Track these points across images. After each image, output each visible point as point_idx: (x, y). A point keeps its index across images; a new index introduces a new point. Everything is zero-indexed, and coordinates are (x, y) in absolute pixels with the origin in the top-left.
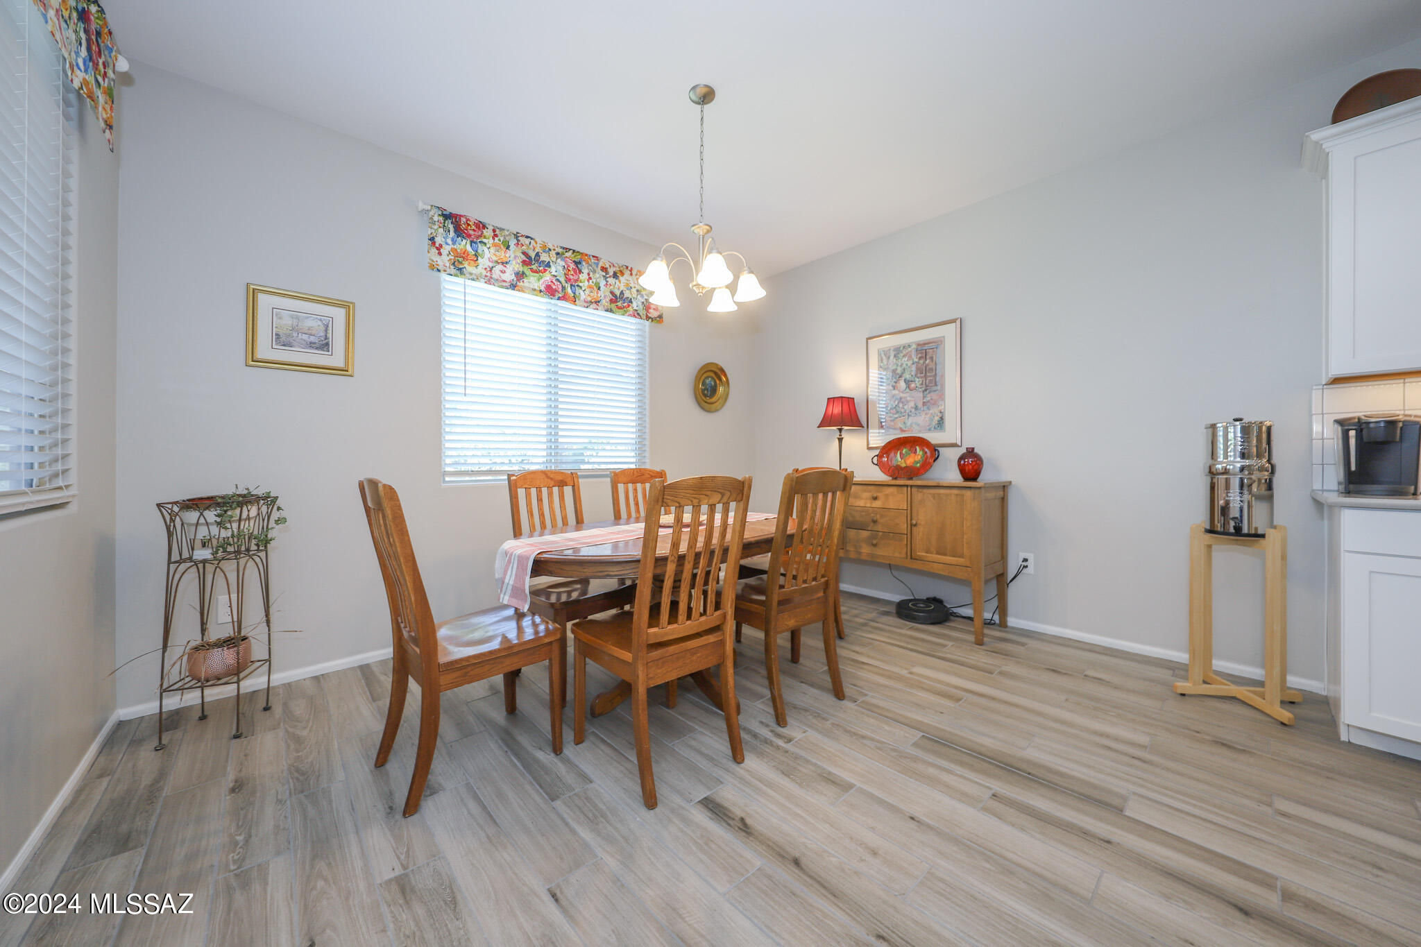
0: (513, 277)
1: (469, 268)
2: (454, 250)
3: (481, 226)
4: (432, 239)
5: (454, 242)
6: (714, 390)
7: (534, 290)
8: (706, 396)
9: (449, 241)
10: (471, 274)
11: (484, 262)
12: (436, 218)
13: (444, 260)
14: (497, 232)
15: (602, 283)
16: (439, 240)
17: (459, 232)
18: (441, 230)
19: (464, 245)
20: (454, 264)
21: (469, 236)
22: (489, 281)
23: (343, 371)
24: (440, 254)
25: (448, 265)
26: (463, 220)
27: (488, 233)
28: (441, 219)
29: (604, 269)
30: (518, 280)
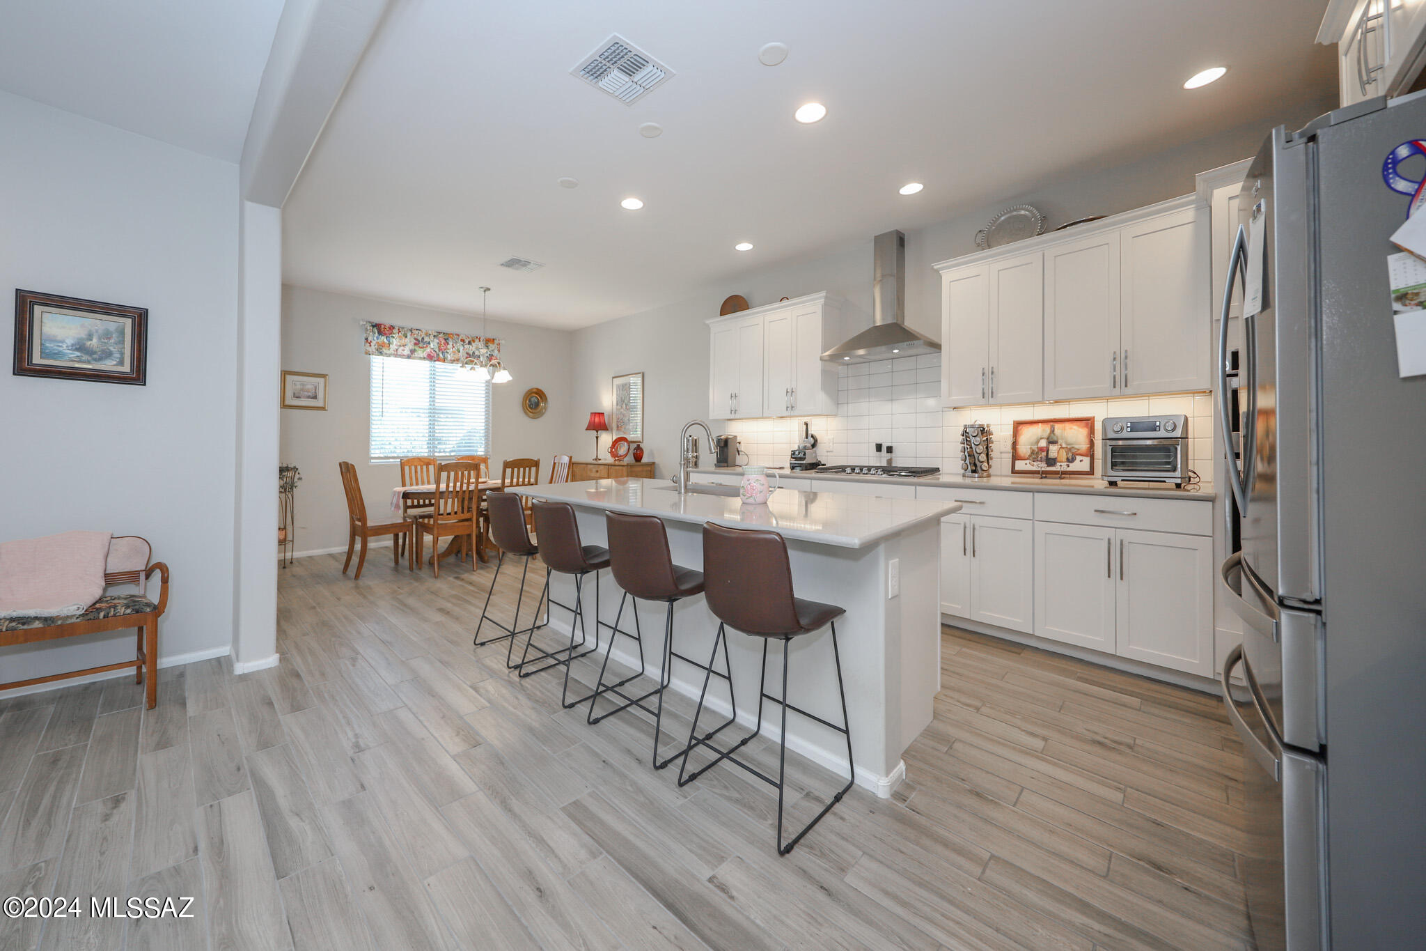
0: (409, 353)
1: (385, 351)
2: (377, 343)
3: (392, 328)
4: (367, 339)
5: (377, 338)
6: (537, 405)
7: (421, 358)
8: (531, 408)
9: (375, 338)
10: (386, 354)
11: (393, 347)
12: (368, 328)
13: (373, 349)
14: (401, 330)
15: (461, 349)
16: (370, 339)
17: (380, 333)
18: (371, 333)
19: (383, 339)
20: (377, 350)
21: (385, 334)
22: (396, 356)
23: (323, 409)
24: (370, 346)
25: (374, 350)
26: (383, 326)
27: (395, 331)
28: (371, 328)
29: (463, 341)
30: (412, 354)
